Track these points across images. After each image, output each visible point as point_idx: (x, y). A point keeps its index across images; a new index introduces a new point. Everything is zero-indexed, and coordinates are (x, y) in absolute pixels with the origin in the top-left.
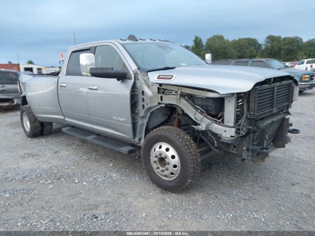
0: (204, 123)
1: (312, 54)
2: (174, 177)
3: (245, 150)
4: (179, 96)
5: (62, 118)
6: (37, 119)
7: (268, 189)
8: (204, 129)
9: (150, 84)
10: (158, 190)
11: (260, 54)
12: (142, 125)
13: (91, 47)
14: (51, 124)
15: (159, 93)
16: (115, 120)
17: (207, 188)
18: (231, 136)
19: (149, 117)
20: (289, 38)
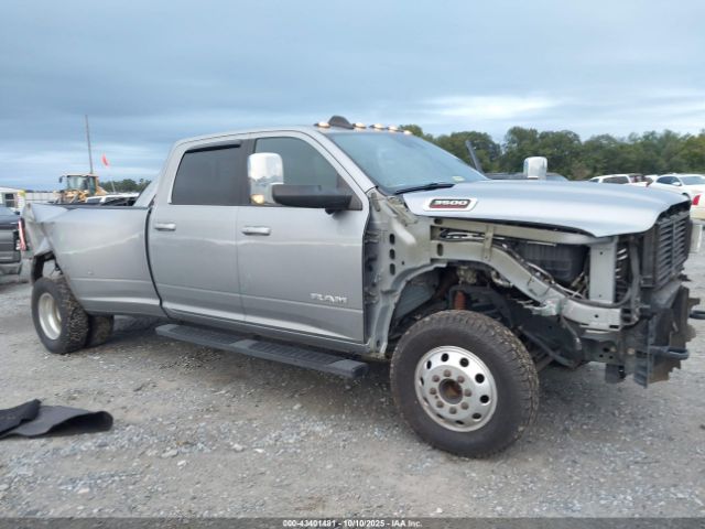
0: (551, 301)
1: (599, 166)
2: (479, 424)
3: (631, 356)
4: (488, 244)
5: (157, 302)
6: (81, 307)
7: (671, 439)
8: (554, 313)
9: (410, 219)
10: (441, 457)
11: (497, 164)
12: (385, 310)
13: (242, 141)
14: (110, 318)
15: (432, 238)
16: (316, 301)
17: (541, 444)
18: (612, 327)
19: (403, 292)
20: (553, 133)
